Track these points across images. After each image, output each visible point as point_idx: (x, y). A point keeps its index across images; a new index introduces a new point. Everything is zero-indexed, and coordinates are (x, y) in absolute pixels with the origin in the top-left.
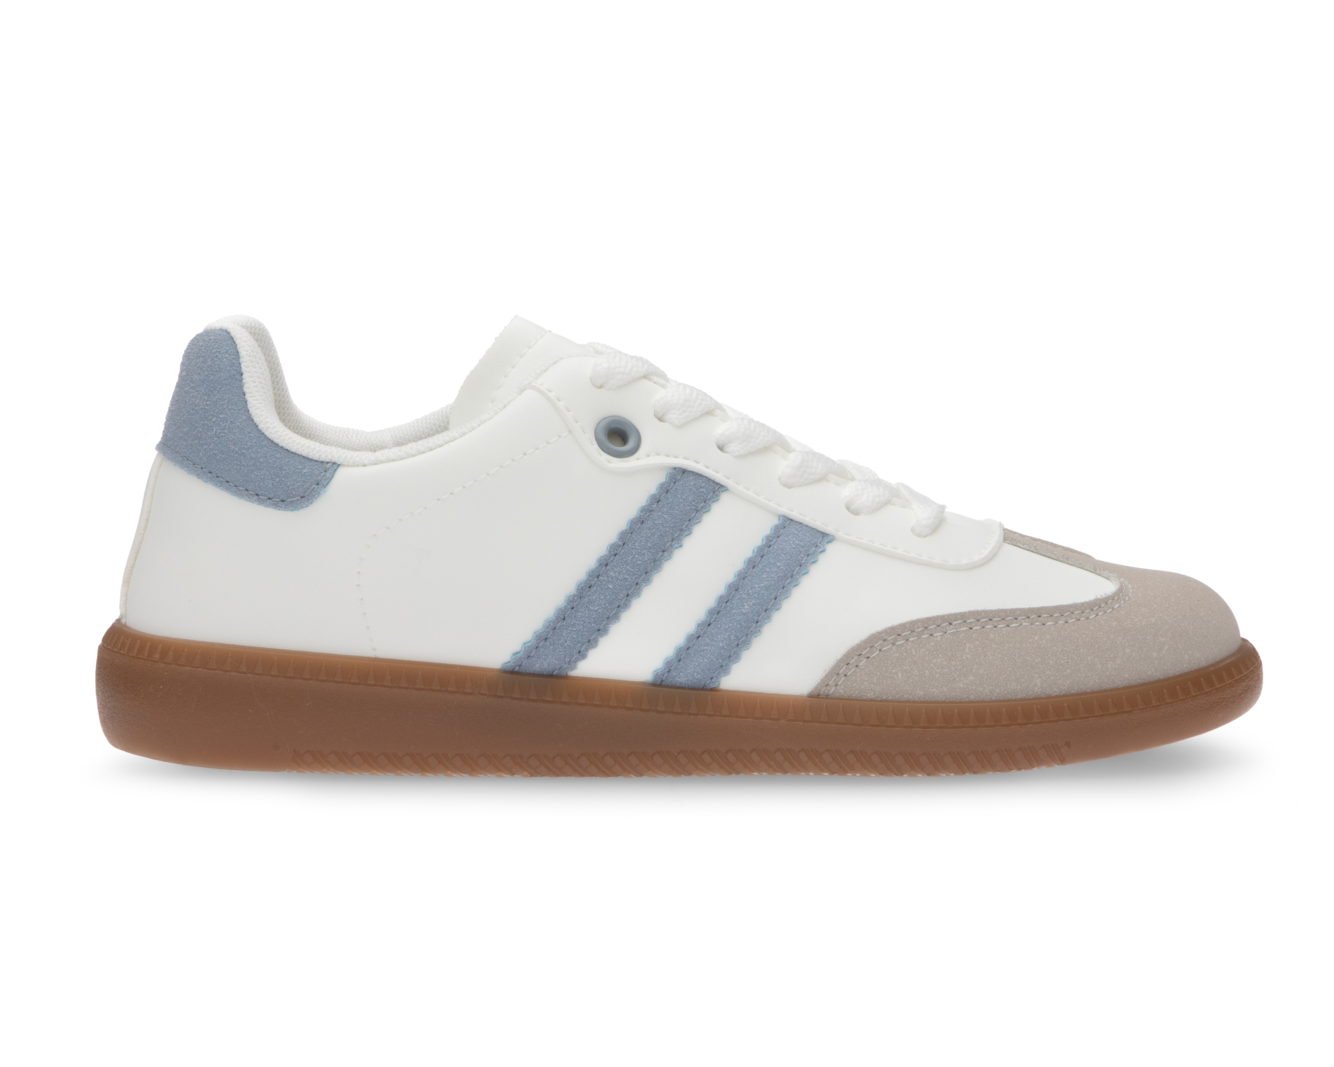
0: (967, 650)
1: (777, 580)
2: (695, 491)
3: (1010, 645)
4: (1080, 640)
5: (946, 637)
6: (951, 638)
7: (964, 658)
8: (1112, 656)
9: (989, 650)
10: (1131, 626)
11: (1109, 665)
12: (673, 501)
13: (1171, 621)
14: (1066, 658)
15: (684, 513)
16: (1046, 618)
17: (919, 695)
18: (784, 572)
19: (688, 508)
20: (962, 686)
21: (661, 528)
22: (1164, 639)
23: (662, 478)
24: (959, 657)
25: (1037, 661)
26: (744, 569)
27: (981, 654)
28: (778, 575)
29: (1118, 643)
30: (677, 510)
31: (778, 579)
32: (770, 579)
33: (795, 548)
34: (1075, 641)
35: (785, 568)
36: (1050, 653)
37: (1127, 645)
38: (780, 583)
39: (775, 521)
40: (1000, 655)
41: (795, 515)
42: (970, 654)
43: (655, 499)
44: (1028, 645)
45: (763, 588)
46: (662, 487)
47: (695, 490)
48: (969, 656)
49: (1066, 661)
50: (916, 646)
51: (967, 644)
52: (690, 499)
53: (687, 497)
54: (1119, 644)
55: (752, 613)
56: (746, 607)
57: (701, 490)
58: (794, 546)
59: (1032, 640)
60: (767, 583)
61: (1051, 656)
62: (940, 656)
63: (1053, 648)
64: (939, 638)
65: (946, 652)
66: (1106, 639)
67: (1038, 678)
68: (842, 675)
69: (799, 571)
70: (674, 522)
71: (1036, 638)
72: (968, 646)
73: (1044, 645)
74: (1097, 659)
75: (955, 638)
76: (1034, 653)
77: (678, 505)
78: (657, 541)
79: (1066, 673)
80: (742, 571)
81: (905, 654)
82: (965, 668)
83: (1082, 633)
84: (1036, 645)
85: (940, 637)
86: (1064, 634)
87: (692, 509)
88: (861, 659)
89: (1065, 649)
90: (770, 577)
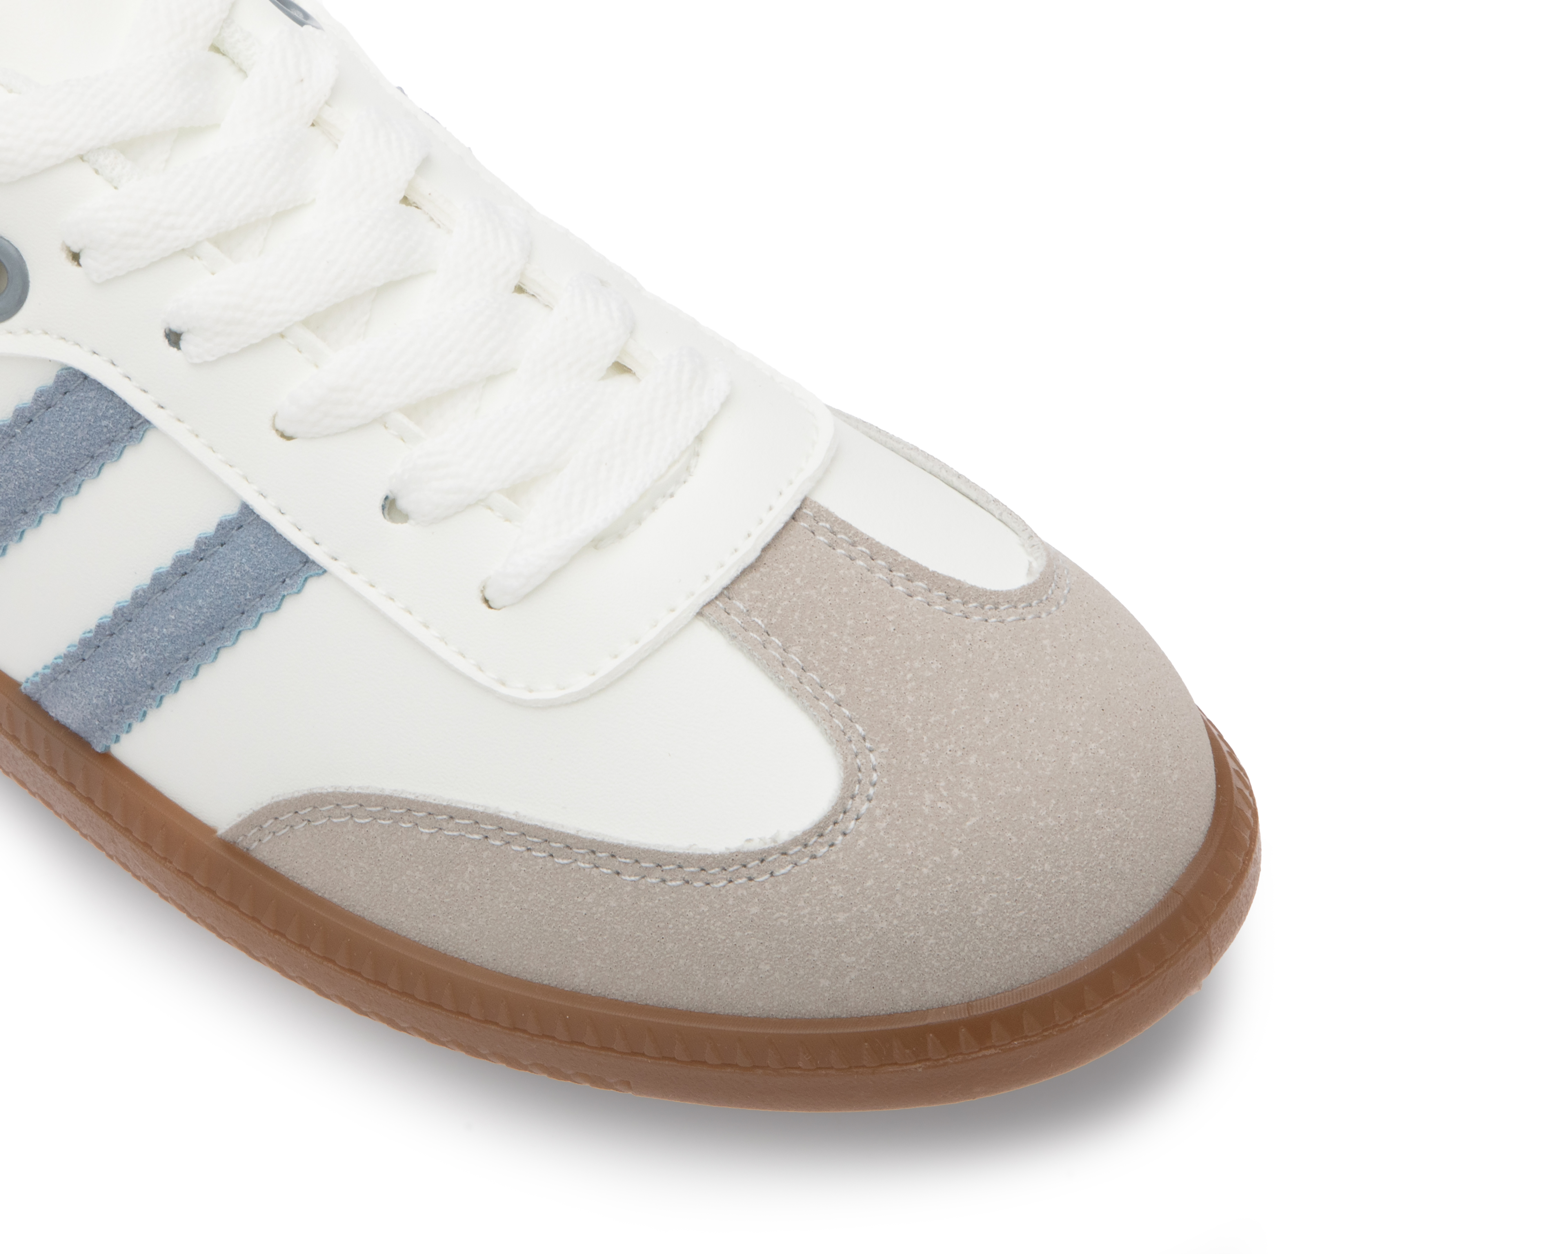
0: (467, 875)
1: (192, 630)
2: (92, 423)
3: (539, 895)
4: (671, 926)
5: (439, 839)
6: (446, 843)
7: (459, 887)
8: (729, 969)
9: (502, 890)
10: (785, 922)
11: (723, 981)
12: (50, 430)
13: (884, 924)
14: (636, 950)
15: (64, 459)
16: (622, 865)
17: (379, 917)
18: (206, 619)
19: (74, 452)
20: (447, 931)
21: (21, 474)
22: (854, 959)
23: (47, 379)
24: (451, 883)
25: (580, 939)
26: (144, 592)
27: (488, 892)
28: (196, 622)
29: (747, 949)
30: (52, 451)
31: (193, 628)
32: (180, 625)
33: (238, 579)
34: (662, 925)
35: (211, 613)
36: (607, 933)
37: (764, 956)
38: (196, 637)
39: (231, 510)
40: (516, 908)
41: (265, 510)
42: (469, 885)
43: (22, 417)
44: (571, 907)
45: (166, 637)
46: (37, 398)
47: (92, 420)
48: (467, 888)
49: (635, 955)
50: (384, 835)
51: (469, 865)
52: (80, 436)
53: (74, 430)
54: (748, 952)
55: (143, 672)
56: (133, 660)
57: (104, 423)
58: (238, 575)
59: (580, 900)
60: (173, 630)
61: (608, 938)
62: (421, 868)
63: (616, 926)
64: (425, 838)
65: (431, 865)
66: (724, 938)
67: (579, 966)
68: (267, 832)
69: (233, 625)
70: (45, 470)
71: (589, 899)
72: (469, 869)
73: (599, 915)
74: (697, 968)
75: (451, 846)
76: (578, 925)
77: (56, 442)
78: (12, 494)
79: (632, 974)
80: (140, 592)
81: (364, 842)
82: (456, 904)
83: (680, 913)
84: (584, 912)
85: (428, 836)
86: (646, 905)
87: (81, 454)
88: (297, 819)
89: (636, 935)
90: (180, 620)
